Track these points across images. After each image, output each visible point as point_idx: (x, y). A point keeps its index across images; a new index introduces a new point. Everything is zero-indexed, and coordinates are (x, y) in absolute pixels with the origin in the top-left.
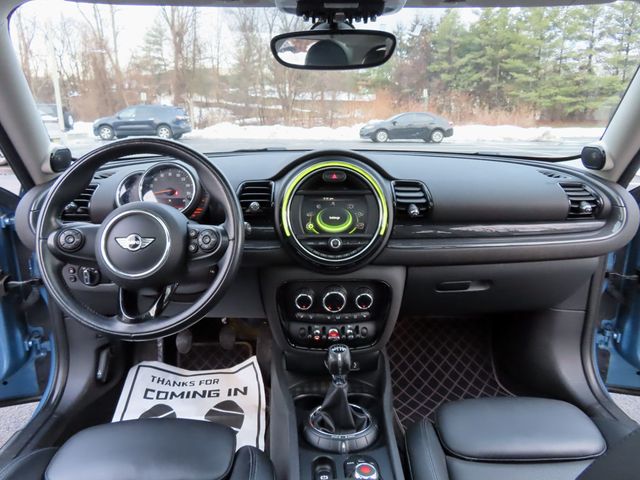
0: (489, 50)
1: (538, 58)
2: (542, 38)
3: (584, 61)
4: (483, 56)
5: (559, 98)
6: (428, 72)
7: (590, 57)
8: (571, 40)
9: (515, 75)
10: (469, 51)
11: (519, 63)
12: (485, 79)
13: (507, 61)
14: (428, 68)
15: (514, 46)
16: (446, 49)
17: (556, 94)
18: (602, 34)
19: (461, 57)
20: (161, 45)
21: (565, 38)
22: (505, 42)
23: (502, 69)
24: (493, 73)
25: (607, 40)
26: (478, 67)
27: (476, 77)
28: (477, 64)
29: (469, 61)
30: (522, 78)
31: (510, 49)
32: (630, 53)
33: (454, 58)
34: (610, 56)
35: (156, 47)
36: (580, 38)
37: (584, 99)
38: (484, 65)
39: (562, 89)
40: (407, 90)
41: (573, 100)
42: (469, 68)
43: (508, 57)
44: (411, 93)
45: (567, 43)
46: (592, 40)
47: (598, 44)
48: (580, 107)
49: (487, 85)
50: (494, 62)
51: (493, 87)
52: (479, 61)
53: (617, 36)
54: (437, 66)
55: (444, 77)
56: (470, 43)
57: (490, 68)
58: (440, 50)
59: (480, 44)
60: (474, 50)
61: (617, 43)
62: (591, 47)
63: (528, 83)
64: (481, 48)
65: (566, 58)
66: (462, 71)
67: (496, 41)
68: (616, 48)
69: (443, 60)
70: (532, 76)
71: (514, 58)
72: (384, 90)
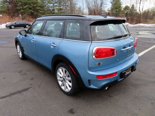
0: (32, 5)
1: (44, 7)
2: (43, 3)
3: (52, 8)
7: (54, 8)
9: (40, 11)
10: (26, 4)
11: (40, 8)
12: (33, 12)
13: (37, 7)
14: (17, 8)
15: (38, 4)
16: (21, 3)
18: (55, 3)
19: (25, 6)
21: (48, 3)
22: (35, 3)
23: (36, 9)
24: (34, 10)
25: (56, 4)
26: (30, 9)
27: (30, 11)
28: (29, 8)
29: (27, 7)
30: (41, 11)
31: (37, 5)
32: (61, 7)
33: (24, 6)
34: (57, 7)
36: (51, 3)
38: (31, 8)
42: (28, 9)
44: (13, 15)
45: (49, 4)
46: (54, 4)
47: (55, 5)
49: (33, 13)
50: (34, 7)
51: (35, 13)
52: (30, 7)
53: (58, 3)
54: (19, 8)
55: (22, 10)
56: (27, 2)
57: (33, 9)
58: (19, 4)
59: (29, 3)
60: (28, 4)
61: (58, 5)
62: (54, 5)
63: (43, 13)
64: (30, 4)
65: (49, 7)
66: (26, 9)
67: (33, 2)
68: (58, 6)
69: (20, 6)
70: (43, 11)
71: (38, 7)
72: (4, 13)
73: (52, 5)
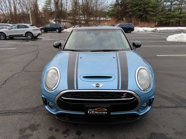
0: (143, 5)
1: (157, 7)
2: (158, 2)
3: (169, 8)
4: (141, 7)
5: (162, 19)
6: (126, 12)
7: (171, 7)
8: (166, 2)
9: (150, 12)
10: (137, 6)
11: (151, 9)
12: (141, 14)
13: (148, 8)
15: (150, 4)
16: (131, 5)
17: (161, 18)
19: (135, 8)
20: (50, 5)
21: (164, 1)
22: (147, 3)
23: (146, 11)
24: (144, 12)
25: (176, 2)
26: (140, 10)
27: (139, 13)
29: (137, 8)
30: (152, 13)
31: (148, 5)
32: (182, 6)
33: (133, 8)
34: (176, 6)
35: (49, 5)
36: (168, 1)
37: (169, 19)
38: (141, 9)
39: (163, 16)
40: (120, 17)
41: (166, 19)
42: (137, 10)
43: (148, 7)
45: (165, 3)
46: (172, 2)
47: (174, 3)
48: (168, 21)
50: (144, 8)
51: (144, 16)
52: (140, 8)
54: (128, 10)
55: (130, 13)
56: (138, 3)
57: (143, 10)
58: (129, 6)
59: (140, 4)
60: (139, 5)
62: (171, 4)
63: (153, 15)
64: (141, 5)
65: (164, 7)
66: (135, 11)
67: (145, 3)
68: (179, 4)
69: (130, 8)
70: (155, 13)
71: (150, 8)
72: (113, 17)
73: (169, 3)
